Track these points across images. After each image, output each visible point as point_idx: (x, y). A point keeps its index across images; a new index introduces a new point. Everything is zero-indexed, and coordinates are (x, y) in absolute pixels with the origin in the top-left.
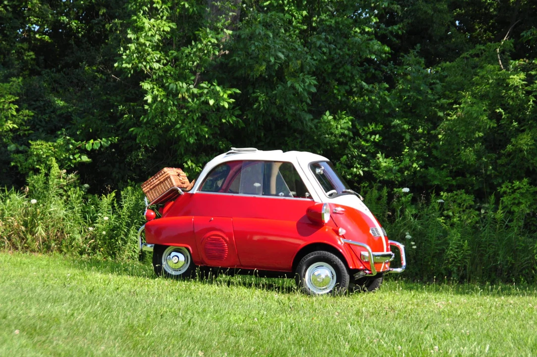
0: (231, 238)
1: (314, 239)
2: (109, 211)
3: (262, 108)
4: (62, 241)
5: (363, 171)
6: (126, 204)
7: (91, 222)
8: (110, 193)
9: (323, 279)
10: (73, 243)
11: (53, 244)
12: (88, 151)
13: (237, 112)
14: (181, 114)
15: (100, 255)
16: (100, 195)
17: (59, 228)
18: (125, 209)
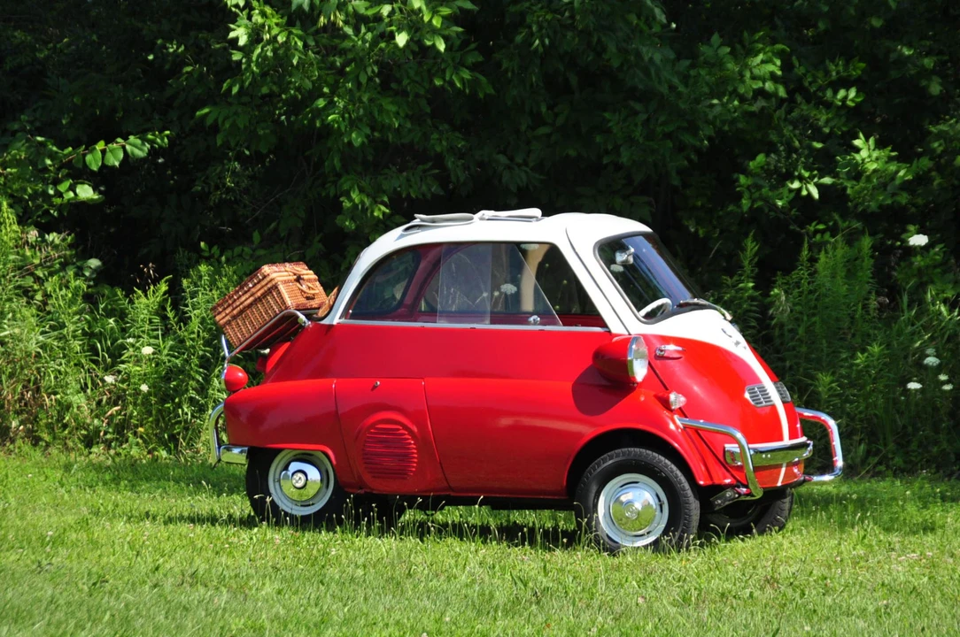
0: (422, 426)
1: (616, 418)
2: (153, 330)
3: (537, 42)
4: (37, 413)
5: (818, 186)
6: (195, 312)
7: (109, 360)
8: (155, 285)
9: (639, 513)
10: (67, 418)
11: (14, 424)
12: (92, 171)
13: (472, 58)
14: (330, 69)
15: (137, 444)
16: (129, 293)
17: (29, 381)
18: (195, 325)
